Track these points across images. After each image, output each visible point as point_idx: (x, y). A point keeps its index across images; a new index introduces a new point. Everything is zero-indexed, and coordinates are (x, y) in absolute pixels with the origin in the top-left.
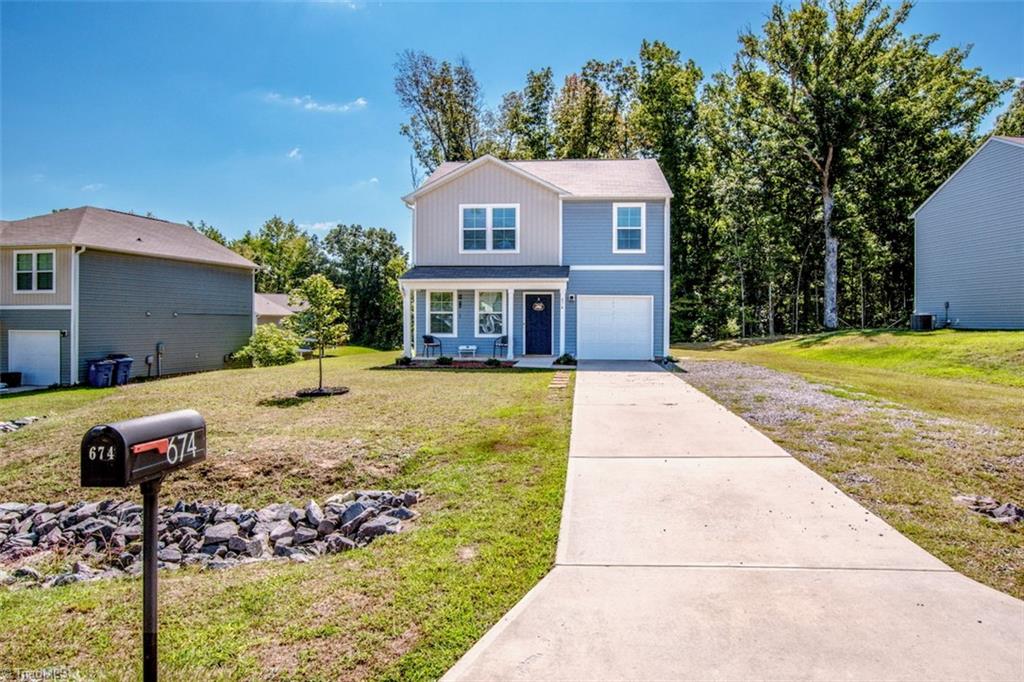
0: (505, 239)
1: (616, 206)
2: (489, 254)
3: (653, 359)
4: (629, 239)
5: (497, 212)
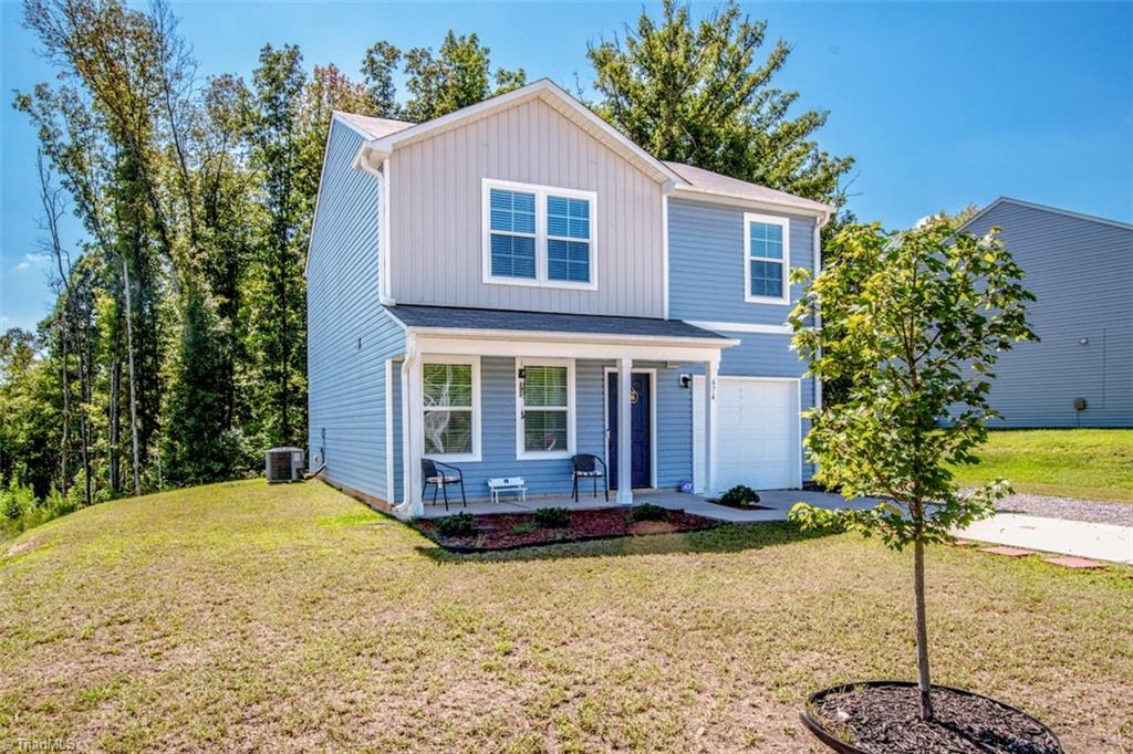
0: (571, 261)
2: (541, 288)
3: (799, 485)
4: (766, 278)
5: (555, 205)
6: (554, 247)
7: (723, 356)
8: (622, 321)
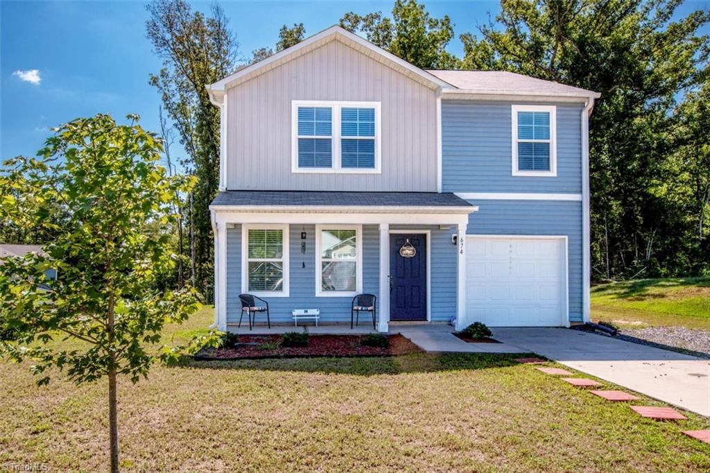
0: (359, 152)
1: (515, 109)
2: (336, 173)
3: (568, 325)
4: (534, 156)
5: (347, 114)
6: (346, 145)
7: (469, 219)
8: (392, 195)
